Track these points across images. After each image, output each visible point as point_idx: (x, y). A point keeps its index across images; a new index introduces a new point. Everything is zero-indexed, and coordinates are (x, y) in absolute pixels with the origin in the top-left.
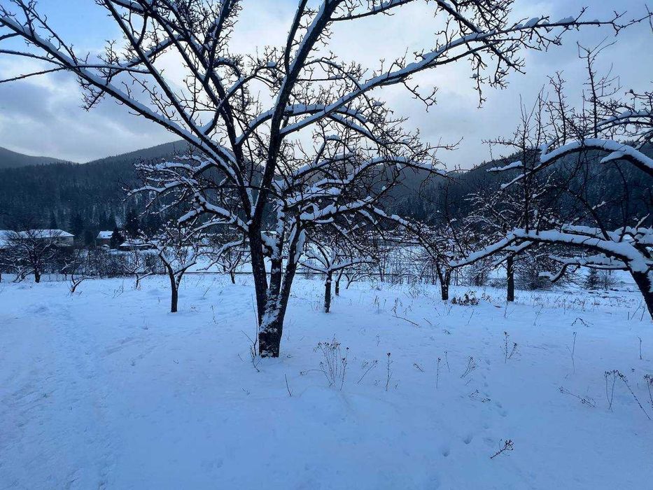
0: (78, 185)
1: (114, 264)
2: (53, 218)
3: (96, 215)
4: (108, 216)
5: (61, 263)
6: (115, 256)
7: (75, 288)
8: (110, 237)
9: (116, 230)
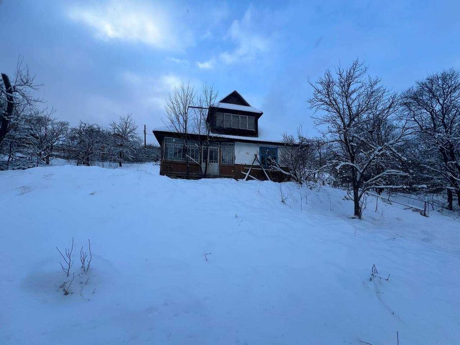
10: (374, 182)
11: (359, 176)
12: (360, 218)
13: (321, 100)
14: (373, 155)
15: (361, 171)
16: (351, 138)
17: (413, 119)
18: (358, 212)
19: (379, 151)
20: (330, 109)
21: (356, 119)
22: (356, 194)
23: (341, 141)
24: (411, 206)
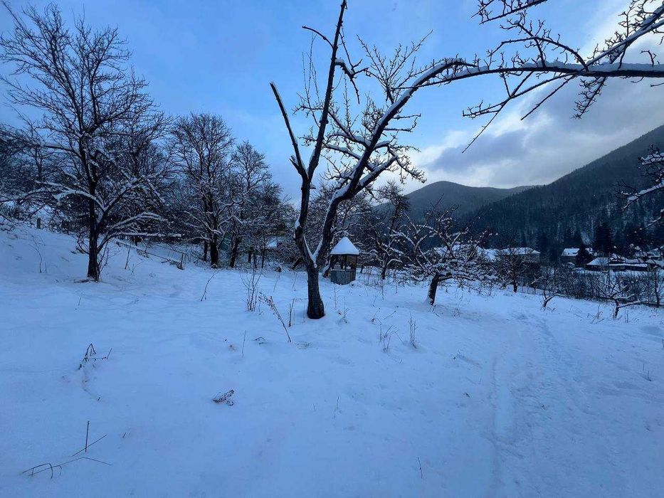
0: (544, 205)
1: (582, 285)
2: (524, 237)
3: (561, 232)
4: (573, 233)
5: (531, 277)
6: (583, 276)
7: (546, 302)
8: (575, 255)
9: (583, 247)
10: (123, 227)
11: (101, 215)
12: (96, 279)
13: (34, 56)
14: (124, 187)
15: (105, 209)
16: (93, 153)
17: (182, 155)
18: (94, 271)
19: (133, 184)
20: (55, 84)
21: (105, 125)
22: (93, 244)
23: (73, 151)
24: (169, 258)
